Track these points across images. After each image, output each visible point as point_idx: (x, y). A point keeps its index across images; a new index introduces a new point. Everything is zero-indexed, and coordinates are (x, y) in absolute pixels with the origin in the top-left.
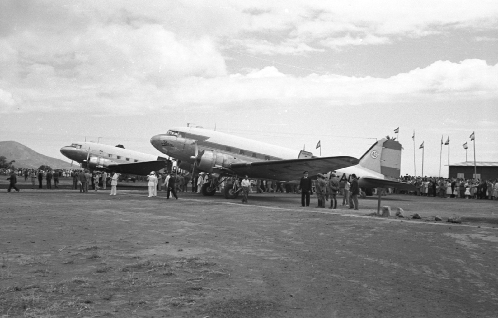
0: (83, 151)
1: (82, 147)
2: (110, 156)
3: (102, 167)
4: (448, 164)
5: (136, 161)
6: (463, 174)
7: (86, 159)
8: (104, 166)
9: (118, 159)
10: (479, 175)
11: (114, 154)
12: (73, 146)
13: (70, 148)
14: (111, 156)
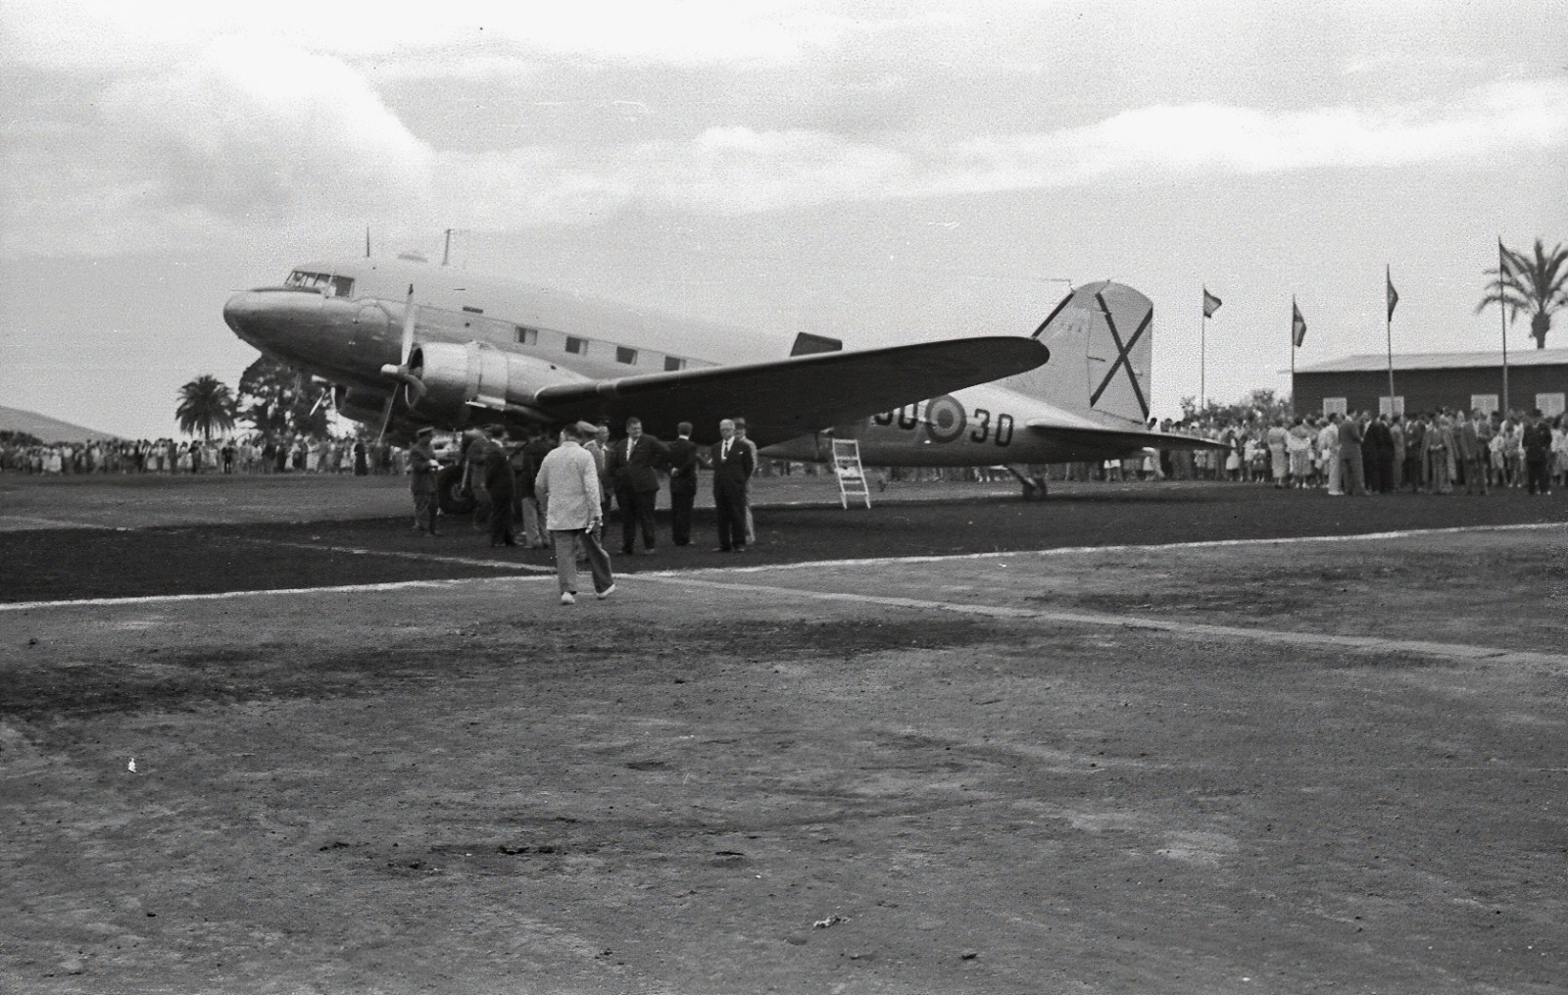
0: (370, 310)
1: (357, 290)
2: (522, 340)
3: (500, 403)
4: (1290, 368)
5: (672, 363)
6: (1344, 400)
7: (397, 362)
8: (510, 396)
9: (572, 356)
10: (1401, 400)
11: (544, 325)
12: (299, 279)
13: (285, 295)
14: (528, 337)
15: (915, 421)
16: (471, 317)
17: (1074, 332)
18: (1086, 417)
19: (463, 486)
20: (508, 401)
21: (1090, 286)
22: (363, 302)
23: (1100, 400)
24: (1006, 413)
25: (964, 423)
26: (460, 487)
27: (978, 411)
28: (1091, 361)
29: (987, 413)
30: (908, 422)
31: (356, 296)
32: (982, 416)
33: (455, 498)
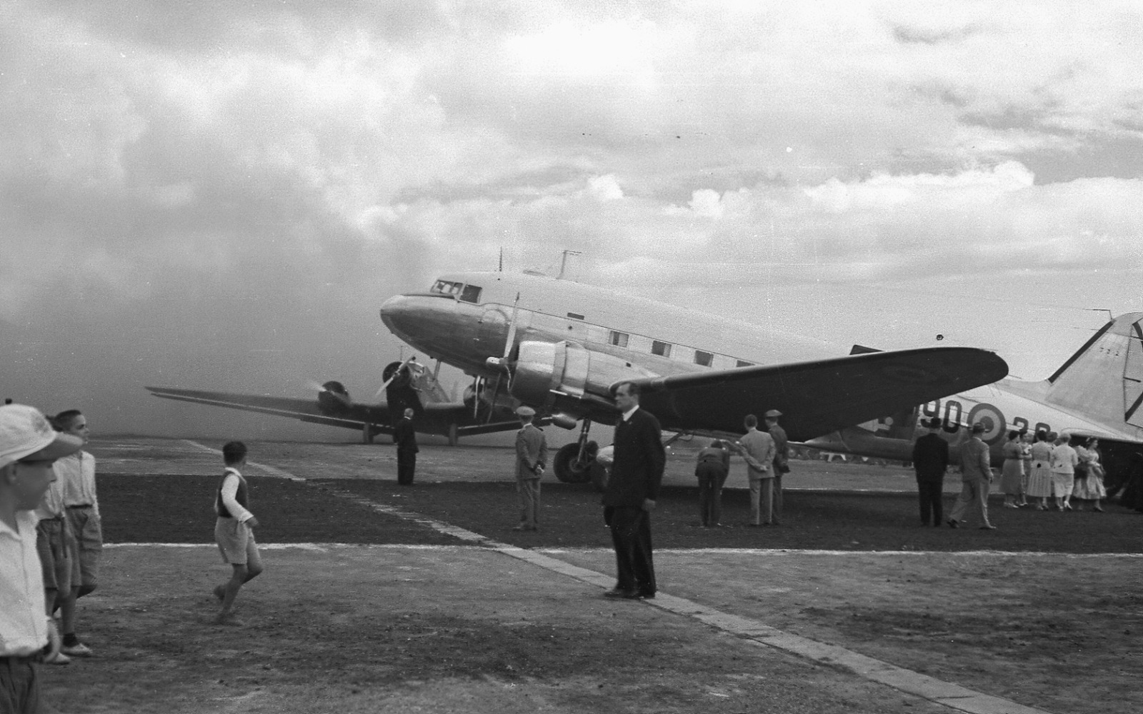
15: (957, 426)
16: (573, 322)
17: (1111, 355)
18: (1121, 430)
19: (578, 460)
20: (586, 391)
21: (1130, 315)
22: (487, 307)
23: (1134, 415)
24: (1044, 422)
25: (1003, 429)
26: (576, 461)
27: (1017, 420)
28: (1126, 380)
29: (1025, 422)
30: (951, 425)
31: (481, 302)
32: (1021, 425)
33: (573, 470)
